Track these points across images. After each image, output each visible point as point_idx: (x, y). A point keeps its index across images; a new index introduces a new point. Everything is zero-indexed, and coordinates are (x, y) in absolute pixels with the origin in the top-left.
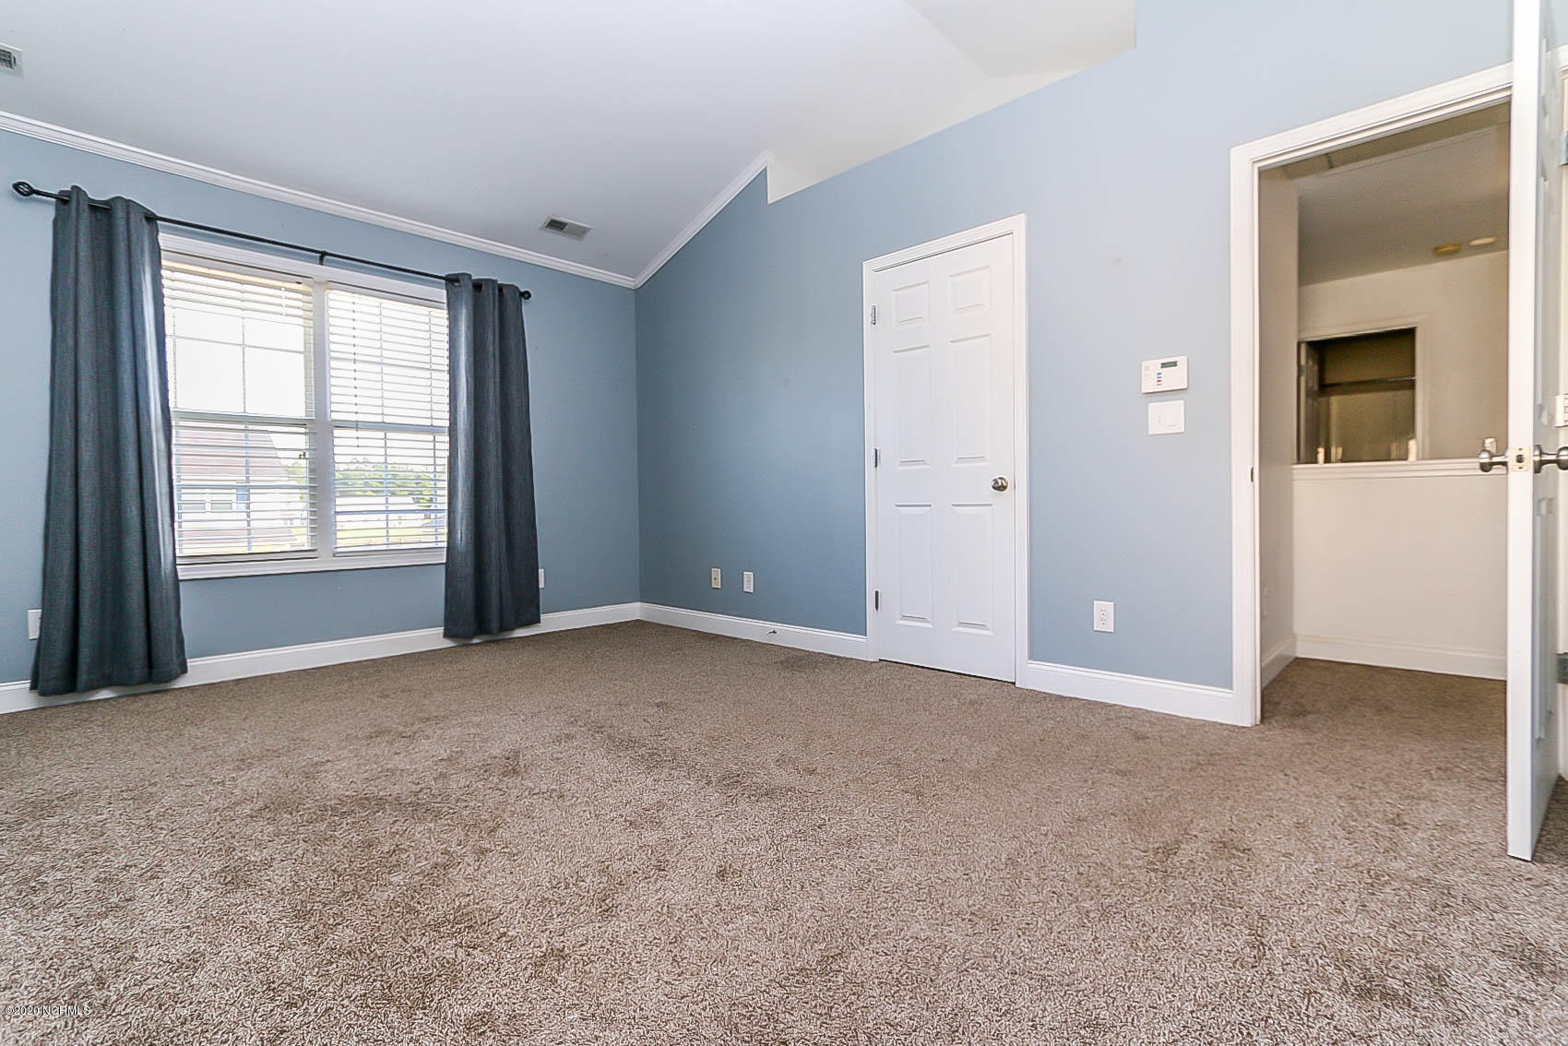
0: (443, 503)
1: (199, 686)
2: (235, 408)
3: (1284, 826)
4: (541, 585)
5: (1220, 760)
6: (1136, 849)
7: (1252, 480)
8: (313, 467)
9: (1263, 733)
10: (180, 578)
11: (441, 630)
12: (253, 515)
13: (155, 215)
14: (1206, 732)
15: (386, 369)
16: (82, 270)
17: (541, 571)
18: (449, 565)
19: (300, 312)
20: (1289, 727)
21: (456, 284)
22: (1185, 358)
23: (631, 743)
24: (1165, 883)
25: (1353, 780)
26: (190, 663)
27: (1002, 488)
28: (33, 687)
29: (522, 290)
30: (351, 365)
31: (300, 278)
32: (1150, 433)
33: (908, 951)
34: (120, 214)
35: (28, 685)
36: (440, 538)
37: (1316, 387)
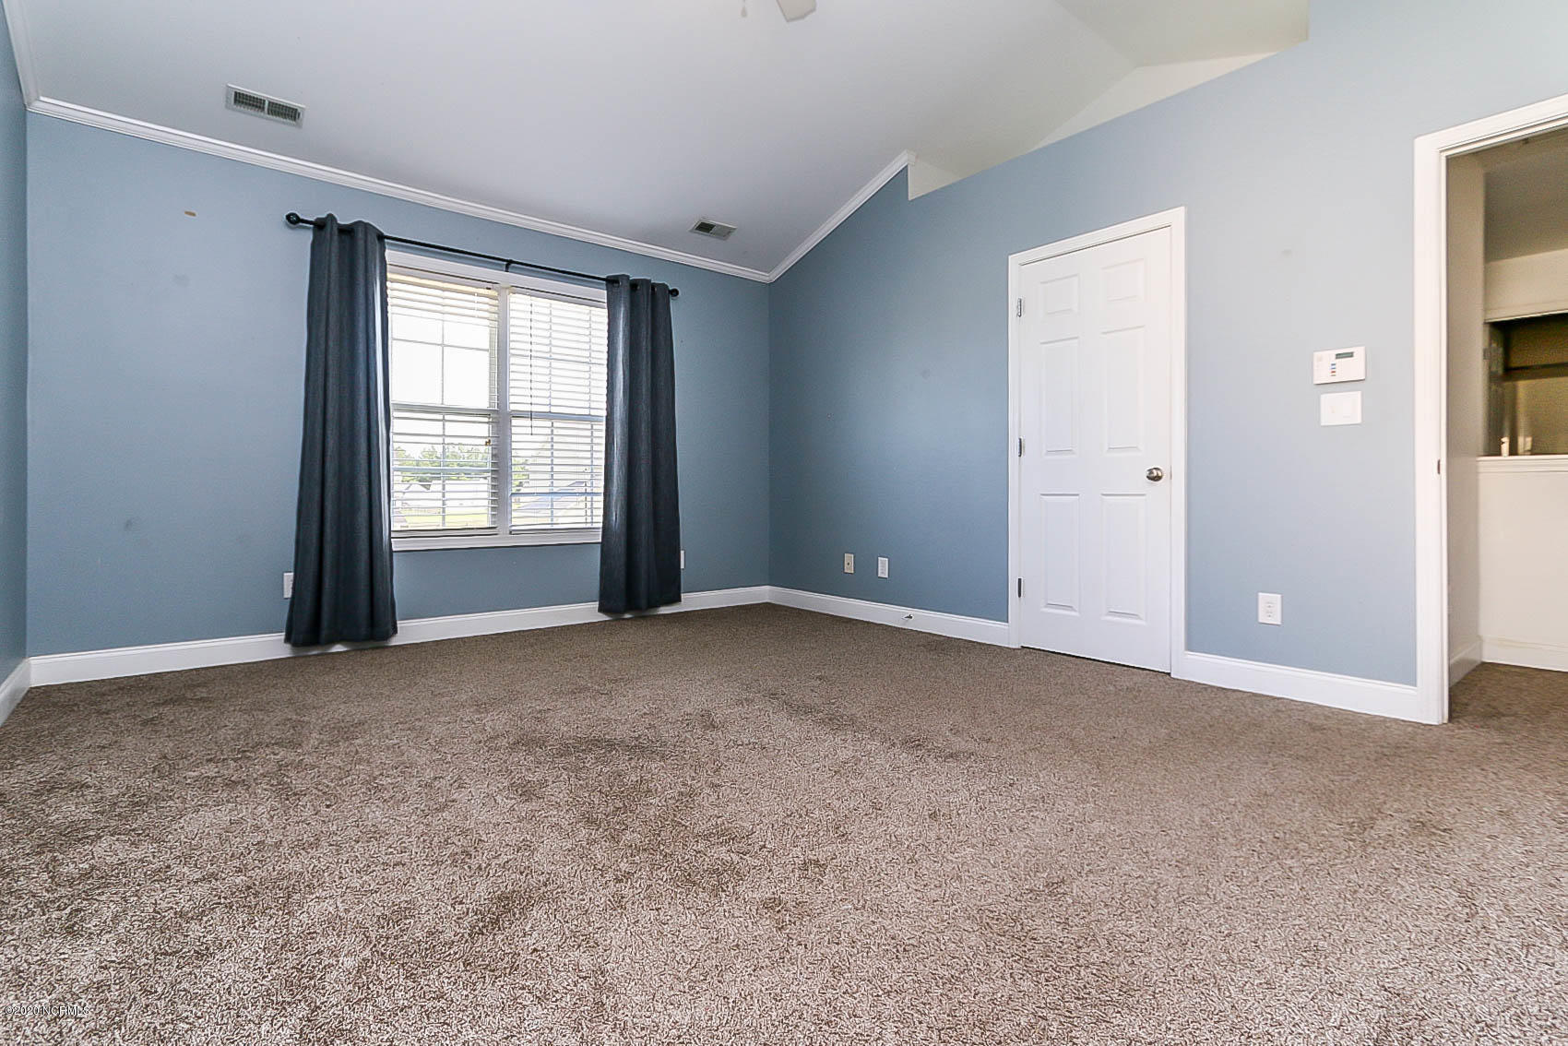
0: (600, 485)
1: (410, 644)
2: (435, 401)
3: (1486, 812)
4: (682, 567)
5: (1407, 752)
6: (1330, 821)
7: (1439, 473)
8: (494, 452)
9: (1453, 731)
10: (394, 549)
11: (596, 605)
12: (447, 496)
13: (382, 234)
14: (1388, 727)
15: (555, 364)
16: (332, 285)
17: (682, 552)
18: (605, 545)
19: (487, 315)
20: (1482, 727)
21: (616, 285)
22: (1363, 348)
23: (809, 710)
24: (1365, 851)
25: (1560, 779)
26: (400, 624)
27: (1158, 478)
28: (288, 640)
29: (670, 289)
30: (527, 361)
31: (491, 284)
32: (1322, 424)
33: (1125, 884)
34: (360, 235)
35: (283, 637)
36: (595, 519)
37: (1500, 371)
